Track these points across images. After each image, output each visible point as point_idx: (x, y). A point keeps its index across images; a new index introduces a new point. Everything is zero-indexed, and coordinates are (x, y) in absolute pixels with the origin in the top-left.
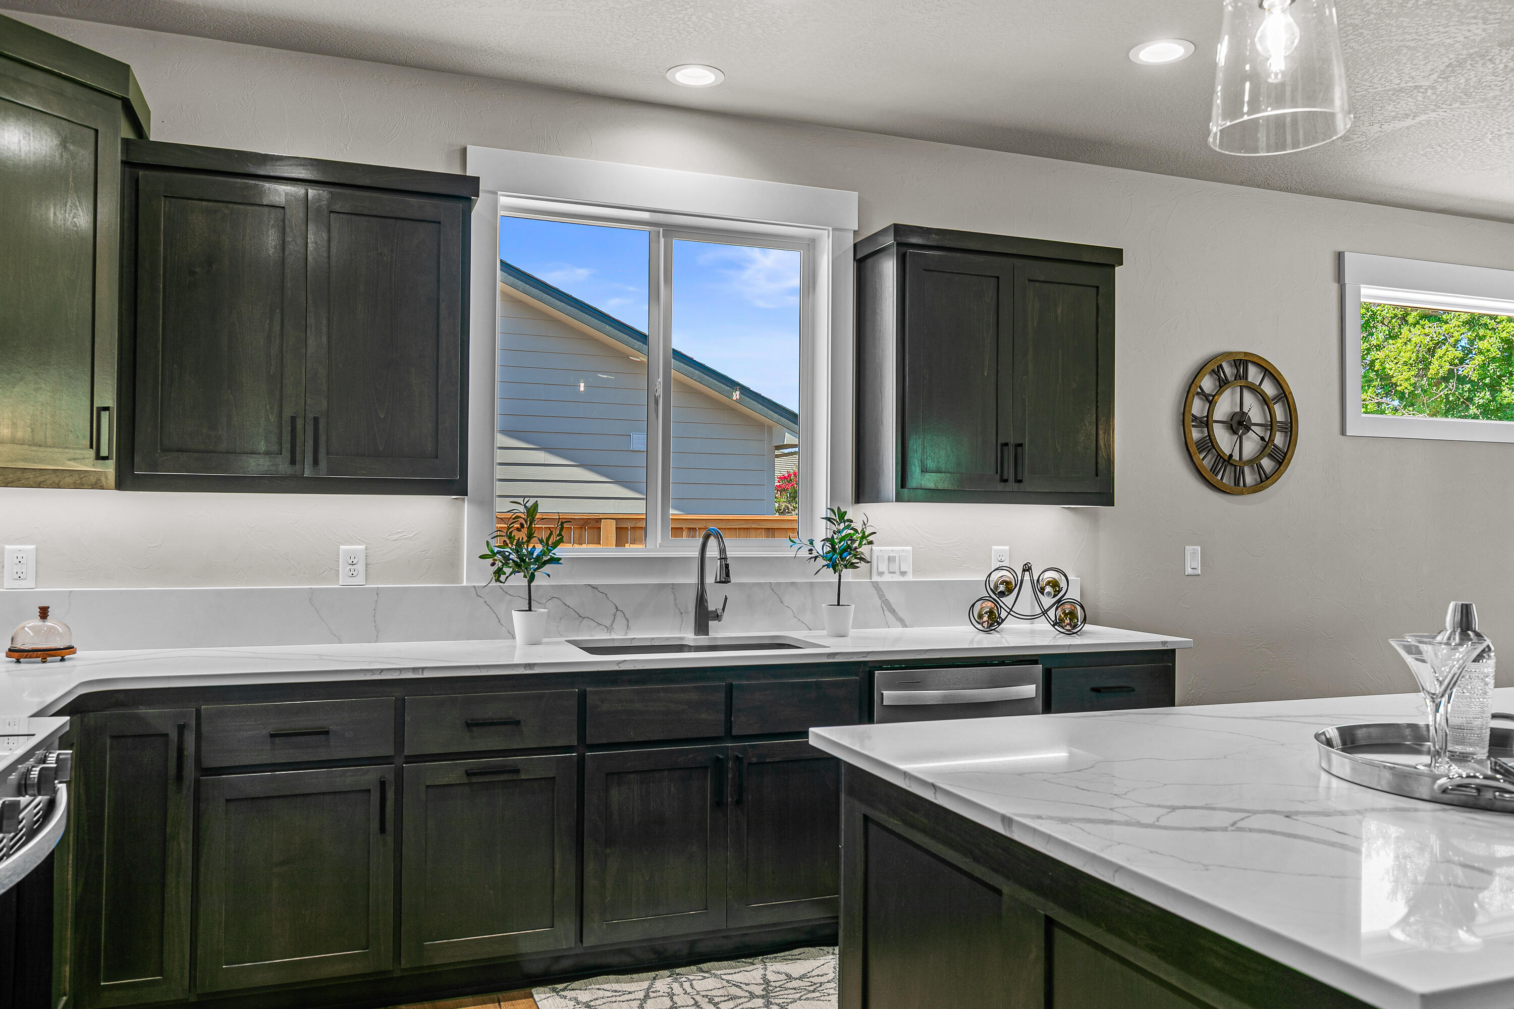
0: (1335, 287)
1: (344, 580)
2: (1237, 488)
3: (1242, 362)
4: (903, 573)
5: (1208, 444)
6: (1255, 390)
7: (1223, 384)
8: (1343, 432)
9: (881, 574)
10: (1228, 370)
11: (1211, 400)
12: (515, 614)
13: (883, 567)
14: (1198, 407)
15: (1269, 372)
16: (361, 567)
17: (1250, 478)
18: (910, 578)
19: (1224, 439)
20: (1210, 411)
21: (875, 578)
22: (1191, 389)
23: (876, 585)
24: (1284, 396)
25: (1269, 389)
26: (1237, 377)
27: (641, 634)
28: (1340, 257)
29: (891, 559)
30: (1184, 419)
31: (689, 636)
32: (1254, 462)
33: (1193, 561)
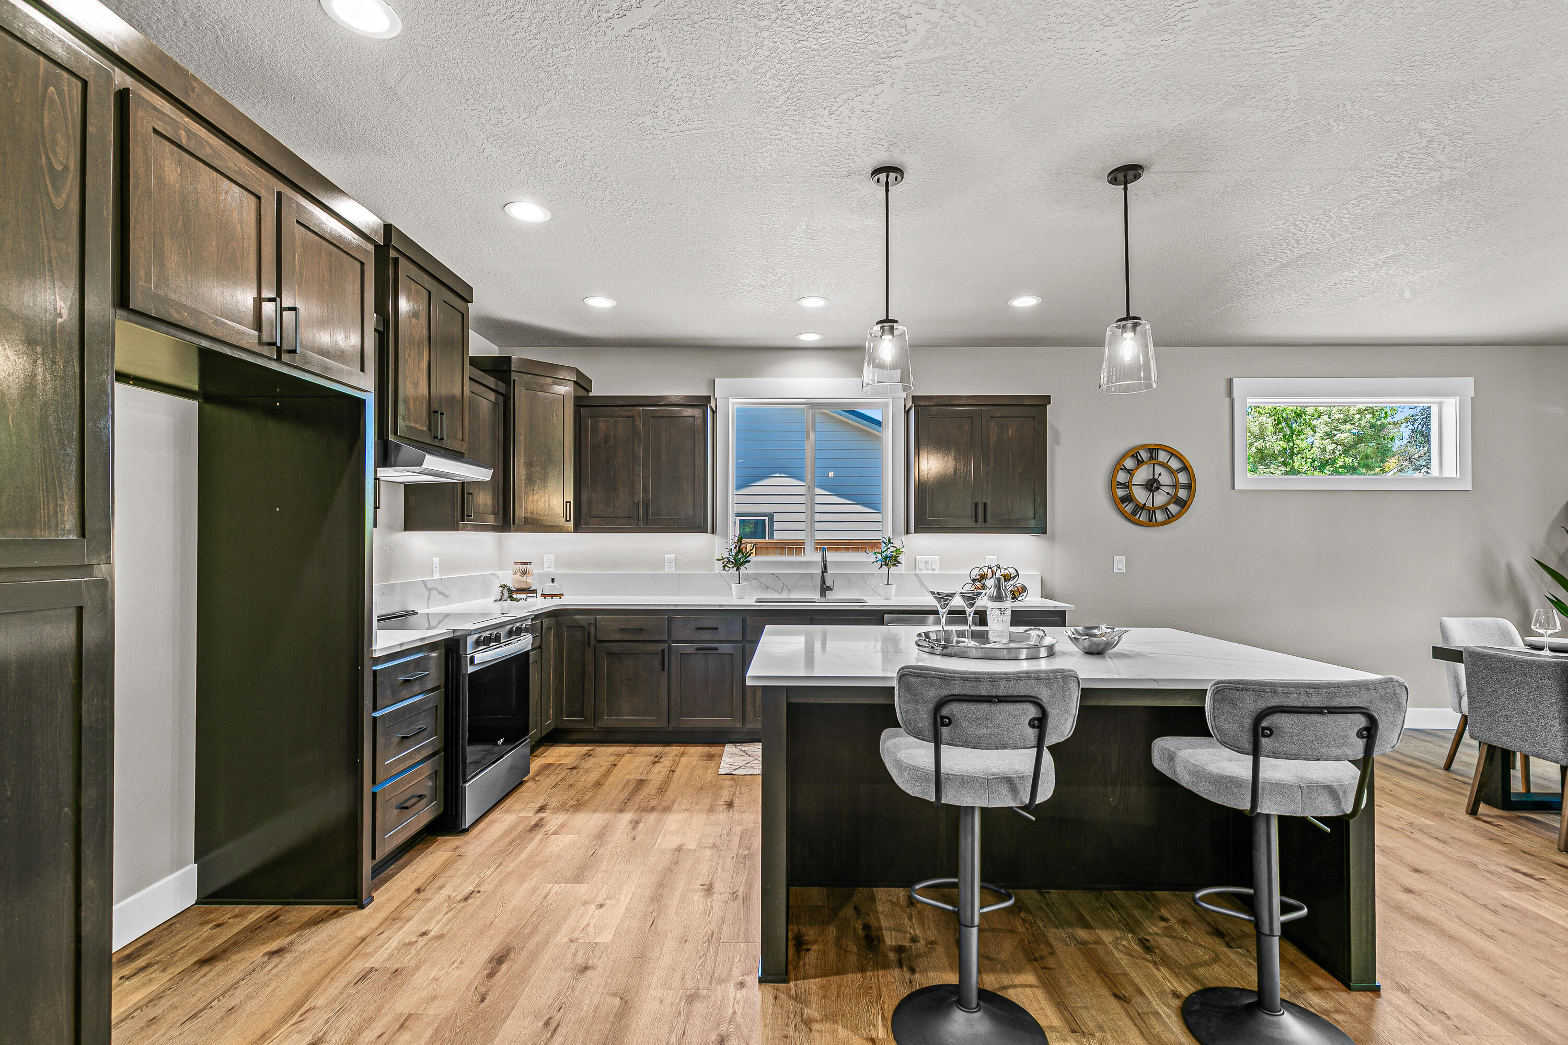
0: (1228, 400)
1: (667, 570)
2: (1151, 522)
3: (1153, 451)
4: (934, 570)
5: (1128, 499)
6: (1164, 466)
7: (1140, 463)
8: (1233, 488)
9: (921, 570)
10: (1144, 455)
11: (1130, 472)
12: (733, 586)
13: (922, 566)
14: (1122, 477)
15: (1173, 454)
16: (673, 564)
17: (1160, 516)
18: (937, 572)
19: (1141, 495)
20: (1131, 479)
21: (918, 572)
22: (1118, 466)
23: (917, 575)
24: (1185, 468)
25: (1175, 464)
26: (1151, 458)
27: (794, 596)
28: (1230, 381)
29: (926, 562)
30: (1113, 484)
31: (817, 597)
32: (1164, 508)
33: (1120, 563)
